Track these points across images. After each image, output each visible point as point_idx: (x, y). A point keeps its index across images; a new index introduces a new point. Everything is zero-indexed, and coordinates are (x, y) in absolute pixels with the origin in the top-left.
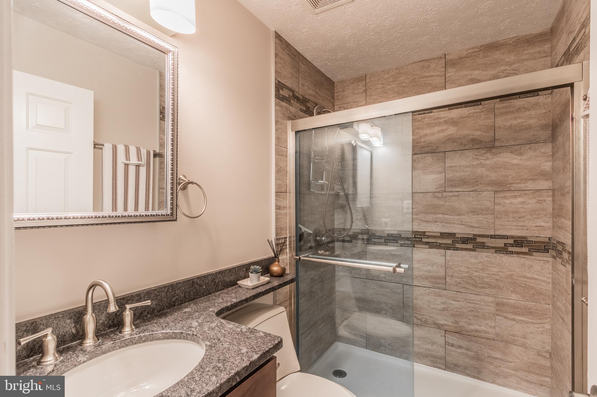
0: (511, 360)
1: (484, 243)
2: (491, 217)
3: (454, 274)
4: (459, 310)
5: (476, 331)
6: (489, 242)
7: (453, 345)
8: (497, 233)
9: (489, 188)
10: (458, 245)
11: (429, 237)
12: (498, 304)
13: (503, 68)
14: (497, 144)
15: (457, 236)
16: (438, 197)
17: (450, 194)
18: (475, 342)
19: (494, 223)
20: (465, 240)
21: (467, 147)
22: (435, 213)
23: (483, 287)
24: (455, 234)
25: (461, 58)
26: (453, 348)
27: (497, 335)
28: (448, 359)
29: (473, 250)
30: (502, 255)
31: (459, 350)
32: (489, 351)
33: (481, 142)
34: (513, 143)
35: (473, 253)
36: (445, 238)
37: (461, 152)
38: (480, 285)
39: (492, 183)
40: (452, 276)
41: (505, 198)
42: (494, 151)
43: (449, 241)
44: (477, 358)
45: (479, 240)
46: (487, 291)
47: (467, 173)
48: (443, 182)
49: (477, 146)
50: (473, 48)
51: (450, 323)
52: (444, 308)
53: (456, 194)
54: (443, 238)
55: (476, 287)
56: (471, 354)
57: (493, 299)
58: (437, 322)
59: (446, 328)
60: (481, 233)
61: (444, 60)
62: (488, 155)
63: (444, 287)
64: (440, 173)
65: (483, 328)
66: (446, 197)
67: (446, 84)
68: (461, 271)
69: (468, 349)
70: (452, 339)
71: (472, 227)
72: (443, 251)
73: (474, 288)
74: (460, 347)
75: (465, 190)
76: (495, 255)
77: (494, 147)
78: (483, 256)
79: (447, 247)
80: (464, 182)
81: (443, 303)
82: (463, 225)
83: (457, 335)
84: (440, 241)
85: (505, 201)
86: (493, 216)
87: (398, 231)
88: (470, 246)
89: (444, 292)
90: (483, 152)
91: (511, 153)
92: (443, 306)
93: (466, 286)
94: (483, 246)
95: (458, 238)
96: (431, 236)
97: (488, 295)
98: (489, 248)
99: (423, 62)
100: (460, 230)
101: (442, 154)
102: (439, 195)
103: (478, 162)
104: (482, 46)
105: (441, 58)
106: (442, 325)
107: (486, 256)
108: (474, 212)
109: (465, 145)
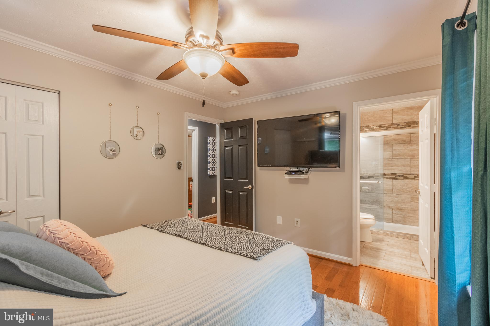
0: (416, 216)
1: (407, 177)
2: (409, 167)
3: (396, 188)
4: (398, 201)
5: (404, 208)
6: (409, 176)
7: (395, 214)
8: (411, 173)
9: (409, 157)
10: (397, 178)
11: (386, 175)
12: (412, 198)
13: (413, 116)
14: (411, 142)
15: (397, 174)
16: (389, 160)
17: (395, 159)
18: (404, 212)
19: (410, 169)
20: (400, 176)
21: (401, 143)
22: (389, 166)
23: (407, 192)
24: (396, 174)
25: (398, 111)
26: (395, 215)
27: (412, 208)
28: (394, 219)
29: (403, 179)
30: (413, 180)
31: (398, 215)
32: (409, 214)
33: (406, 141)
34: (417, 142)
35: (403, 180)
36: (393, 175)
37: (398, 144)
38: (405, 192)
39: (409, 156)
40: (395, 189)
41: (414, 161)
42: (410, 144)
43: (394, 176)
44: (405, 217)
45: (405, 175)
46: (408, 193)
47: (401, 152)
48: (392, 155)
49: (405, 143)
50: (403, 108)
51: (394, 206)
52: (392, 201)
53: (397, 159)
54: (392, 175)
55: (404, 192)
56: (402, 216)
57: (410, 196)
58: (389, 206)
59: (393, 208)
60: (406, 173)
61: (392, 111)
62: (408, 146)
63: (392, 193)
64: (391, 151)
65: (406, 206)
66: (393, 160)
67: (393, 119)
68: (398, 187)
69: (401, 215)
70: (395, 211)
71: (402, 171)
72: (392, 180)
73: (403, 193)
74: (398, 214)
75: (400, 158)
76: (411, 180)
77: (410, 143)
78: (406, 181)
79: (393, 179)
80: (399, 155)
81: (392, 199)
82: (399, 170)
83: (397, 210)
84: (391, 176)
85: (414, 162)
86: (410, 167)
87: (374, 173)
88: (402, 178)
89: (392, 195)
90: (407, 145)
91: (416, 145)
92: (392, 200)
93: (400, 192)
94: (406, 178)
95: (397, 175)
96: (387, 175)
97: (408, 195)
98: (408, 178)
99: (384, 111)
100: (398, 172)
101: (391, 145)
102: (390, 160)
103: (405, 148)
104: (406, 108)
105: (391, 110)
106: (391, 207)
107: (408, 181)
108: (403, 166)
109: (400, 142)
